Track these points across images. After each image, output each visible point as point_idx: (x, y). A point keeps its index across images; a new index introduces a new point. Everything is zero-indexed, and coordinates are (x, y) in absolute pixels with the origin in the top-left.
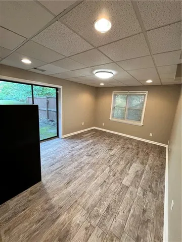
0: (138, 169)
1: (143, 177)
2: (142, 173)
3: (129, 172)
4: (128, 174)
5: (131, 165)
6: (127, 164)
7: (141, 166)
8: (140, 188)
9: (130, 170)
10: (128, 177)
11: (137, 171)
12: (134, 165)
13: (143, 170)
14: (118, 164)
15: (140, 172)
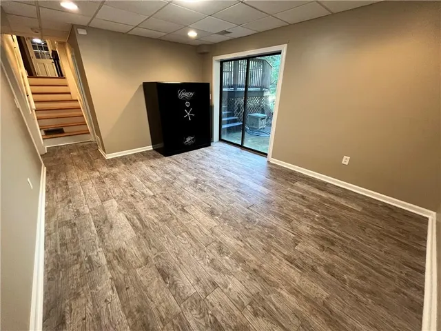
0: (115, 233)
1: (93, 228)
2: (100, 232)
3: (121, 214)
4: (119, 210)
5: (133, 225)
6: (140, 220)
7: (118, 244)
8: (87, 211)
9: (124, 218)
10: (116, 208)
11: (111, 227)
12: (129, 233)
13: (102, 240)
14: (152, 208)
15: (105, 229)
